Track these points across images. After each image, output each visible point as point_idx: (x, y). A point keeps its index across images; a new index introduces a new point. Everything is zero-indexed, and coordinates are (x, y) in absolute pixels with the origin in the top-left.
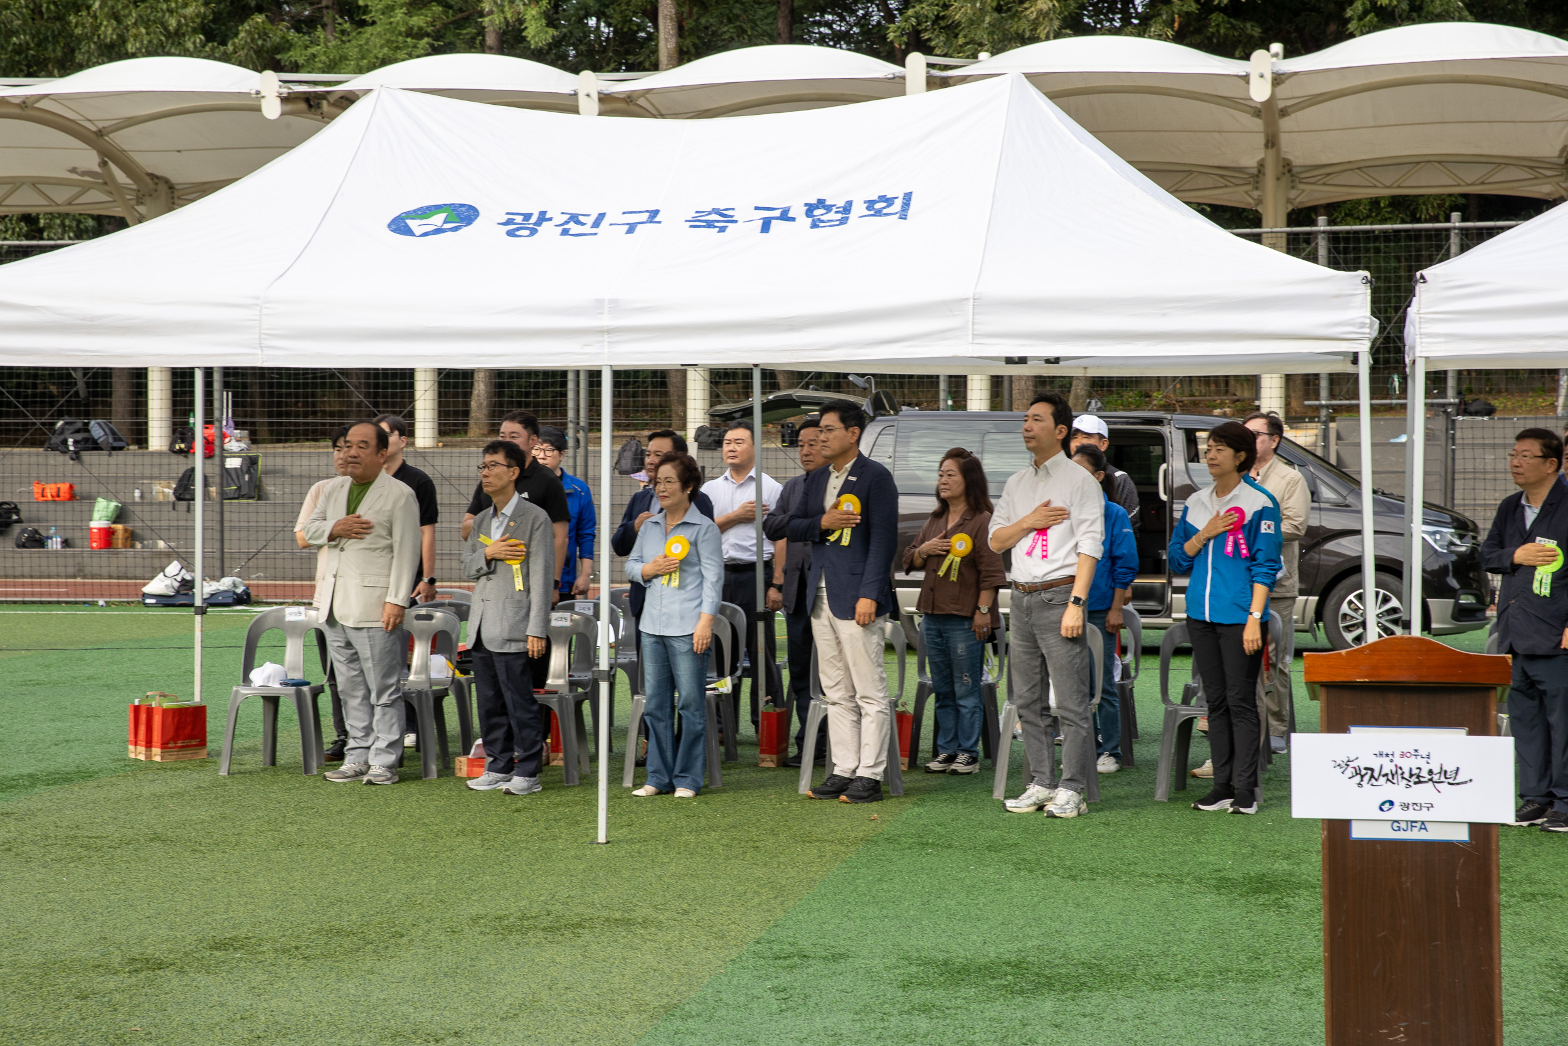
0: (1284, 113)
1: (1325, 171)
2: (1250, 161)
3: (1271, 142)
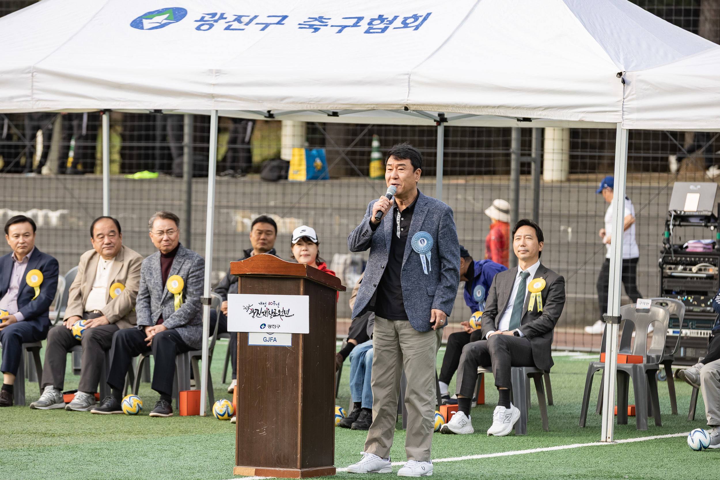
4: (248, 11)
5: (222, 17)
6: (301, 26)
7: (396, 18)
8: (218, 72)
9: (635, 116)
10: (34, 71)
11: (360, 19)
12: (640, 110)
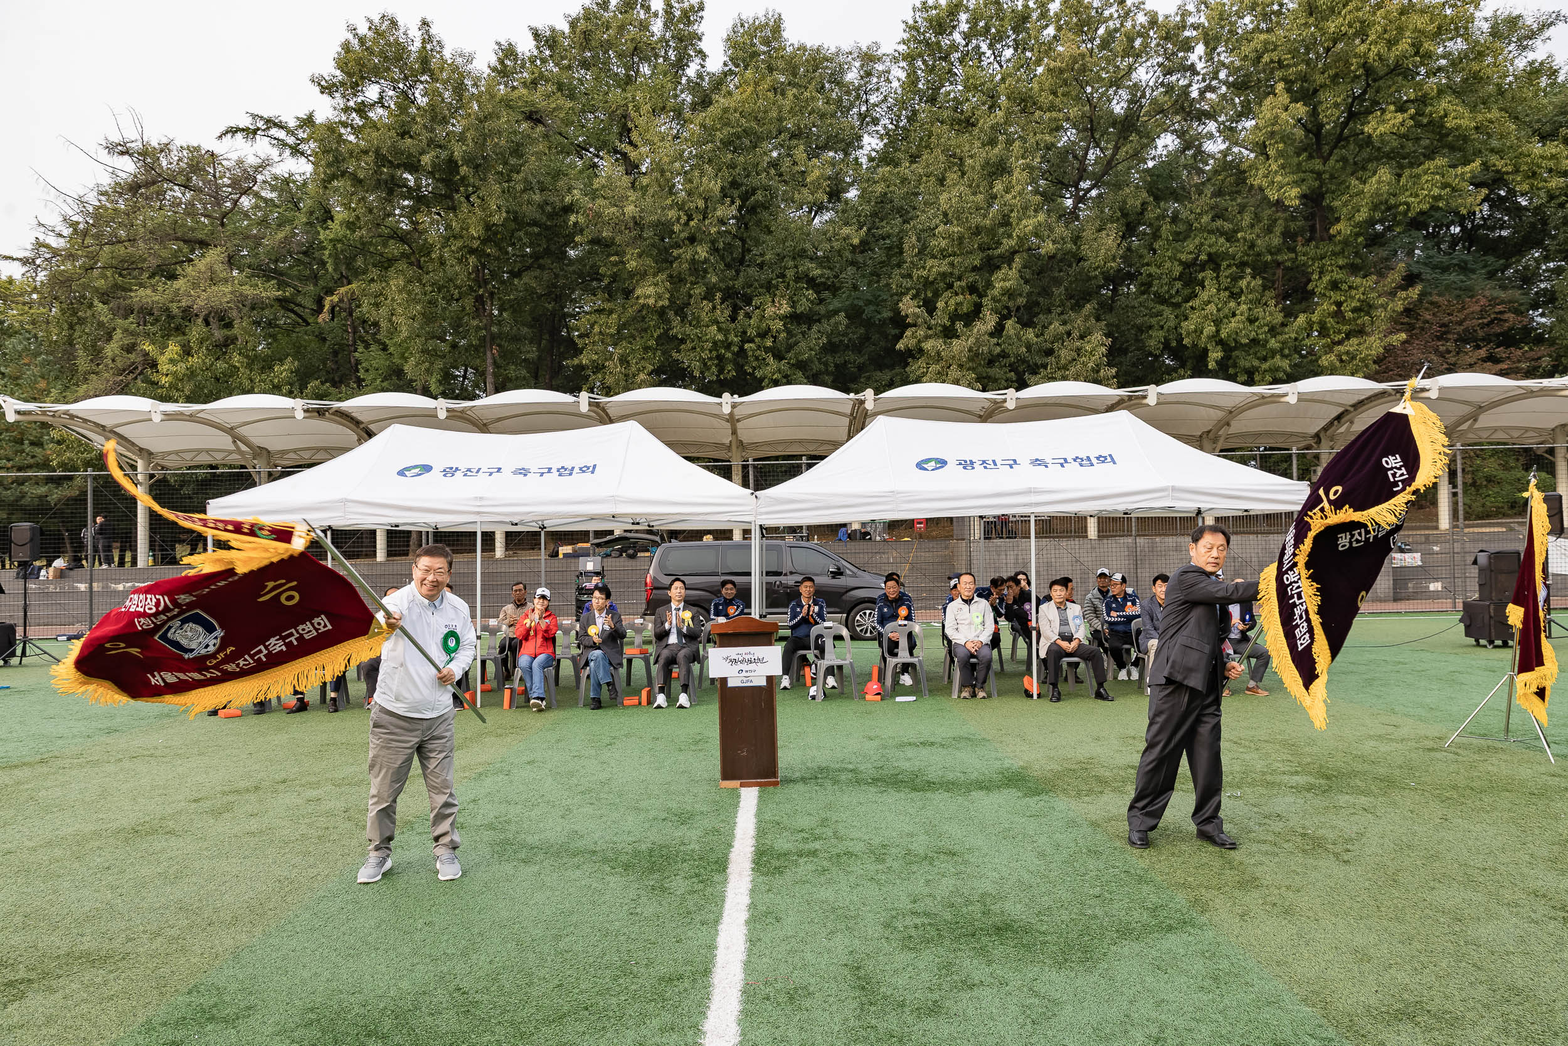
0: (738, 421)
1: (756, 446)
2: (727, 442)
3: (734, 432)
4: (475, 466)
5: (457, 469)
6: (514, 473)
7: (573, 468)
8: (481, 498)
9: (764, 517)
10: (345, 501)
11: (550, 469)
12: (767, 513)
